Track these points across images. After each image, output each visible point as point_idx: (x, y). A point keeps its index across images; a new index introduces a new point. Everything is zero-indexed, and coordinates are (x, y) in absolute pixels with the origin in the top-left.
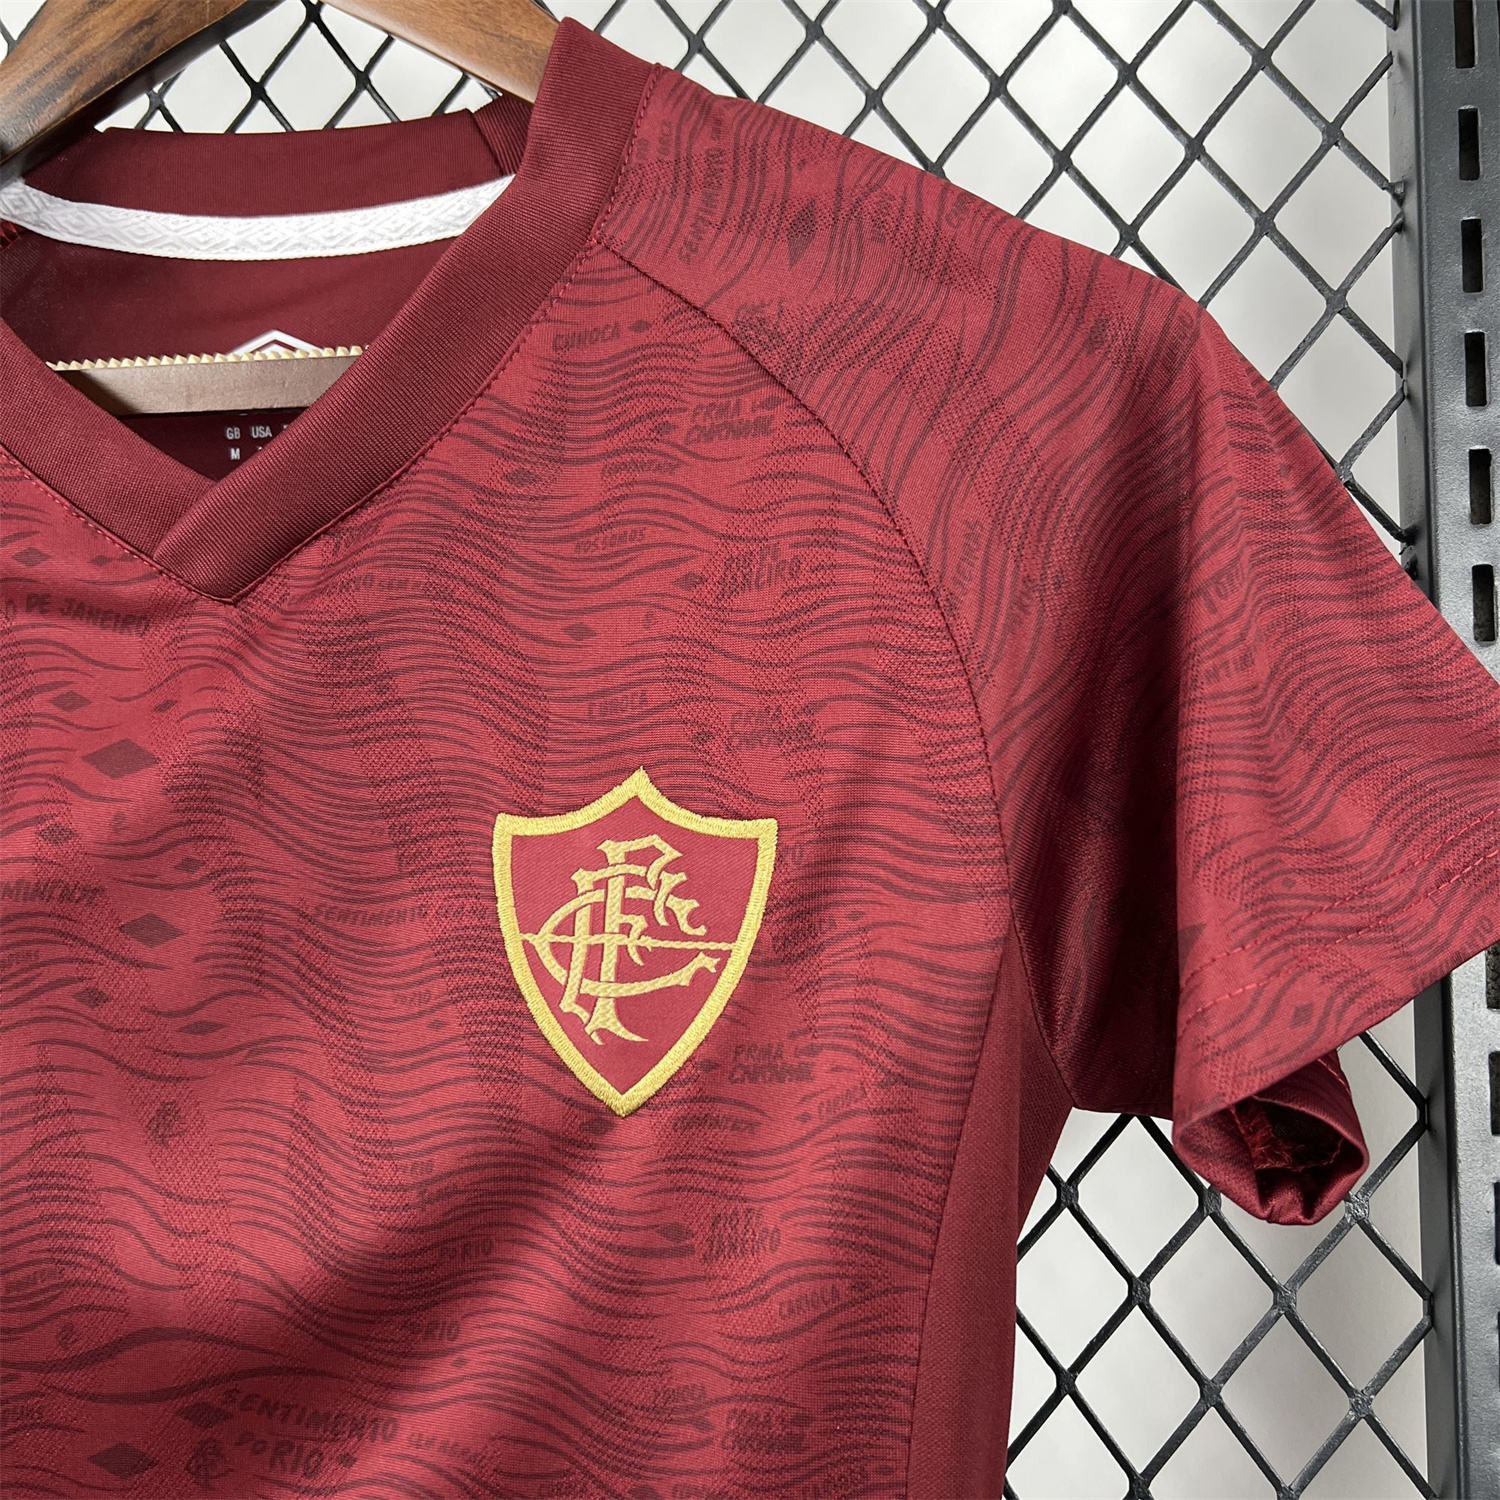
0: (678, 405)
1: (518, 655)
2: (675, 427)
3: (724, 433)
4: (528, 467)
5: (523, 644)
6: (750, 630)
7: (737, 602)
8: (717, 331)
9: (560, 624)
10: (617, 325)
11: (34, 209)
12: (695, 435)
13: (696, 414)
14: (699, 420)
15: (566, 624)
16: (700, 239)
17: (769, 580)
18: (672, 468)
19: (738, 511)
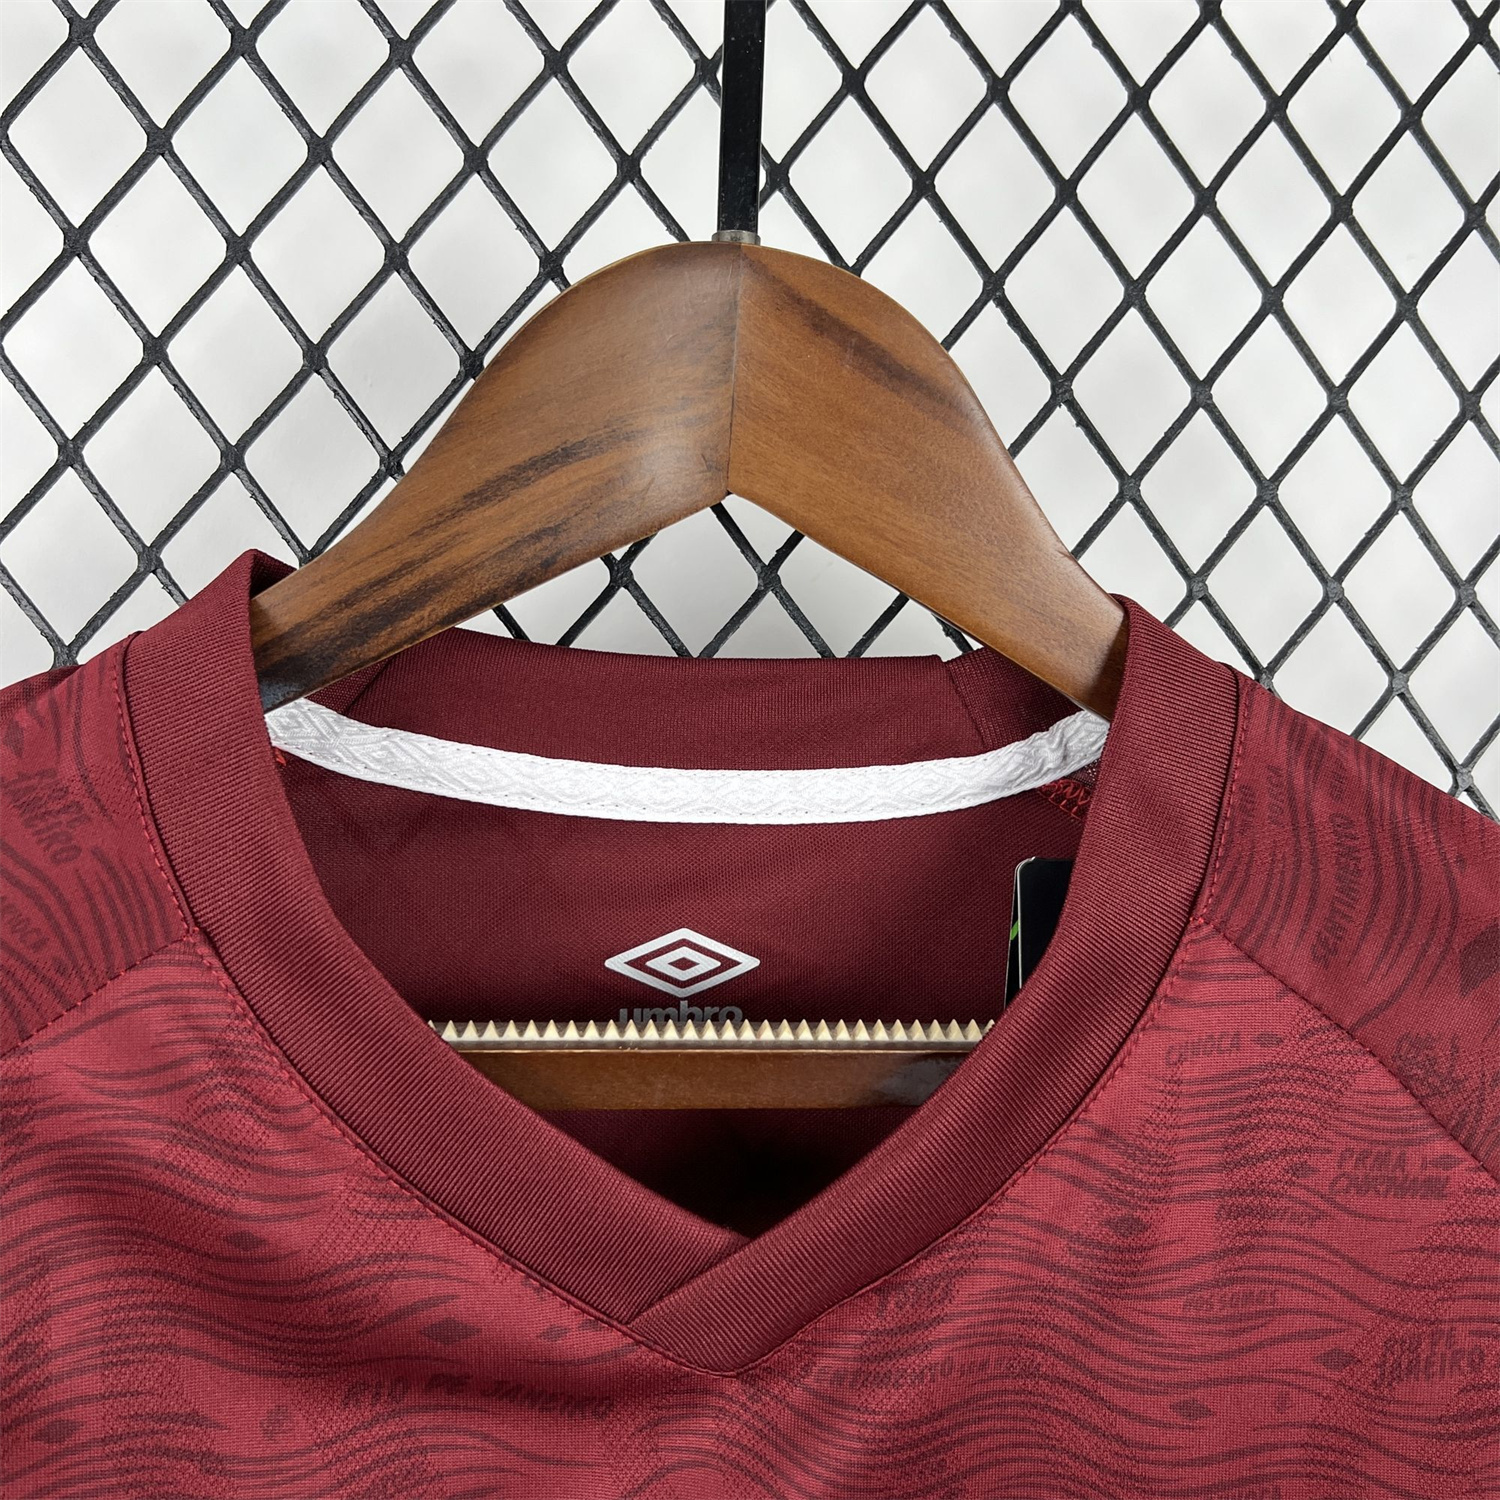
0: (1321, 1144)
1: (1119, 1438)
2: (1314, 1171)
3: (1382, 1189)
4: (1138, 1214)
5: (1124, 1427)
6: (1418, 1426)
7: (1401, 1390)
8: (1372, 1061)
9: (1165, 1401)
10: (1237, 1035)
11: (315, 733)
12: (1344, 1182)
13: (1343, 1158)
14: (1349, 1167)
15: (1176, 1399)
16: (1340, 938)
17: (1442, 1370)
18: (1313, 1219)
19: (1405, 1285)
